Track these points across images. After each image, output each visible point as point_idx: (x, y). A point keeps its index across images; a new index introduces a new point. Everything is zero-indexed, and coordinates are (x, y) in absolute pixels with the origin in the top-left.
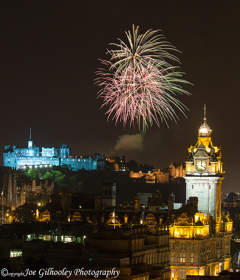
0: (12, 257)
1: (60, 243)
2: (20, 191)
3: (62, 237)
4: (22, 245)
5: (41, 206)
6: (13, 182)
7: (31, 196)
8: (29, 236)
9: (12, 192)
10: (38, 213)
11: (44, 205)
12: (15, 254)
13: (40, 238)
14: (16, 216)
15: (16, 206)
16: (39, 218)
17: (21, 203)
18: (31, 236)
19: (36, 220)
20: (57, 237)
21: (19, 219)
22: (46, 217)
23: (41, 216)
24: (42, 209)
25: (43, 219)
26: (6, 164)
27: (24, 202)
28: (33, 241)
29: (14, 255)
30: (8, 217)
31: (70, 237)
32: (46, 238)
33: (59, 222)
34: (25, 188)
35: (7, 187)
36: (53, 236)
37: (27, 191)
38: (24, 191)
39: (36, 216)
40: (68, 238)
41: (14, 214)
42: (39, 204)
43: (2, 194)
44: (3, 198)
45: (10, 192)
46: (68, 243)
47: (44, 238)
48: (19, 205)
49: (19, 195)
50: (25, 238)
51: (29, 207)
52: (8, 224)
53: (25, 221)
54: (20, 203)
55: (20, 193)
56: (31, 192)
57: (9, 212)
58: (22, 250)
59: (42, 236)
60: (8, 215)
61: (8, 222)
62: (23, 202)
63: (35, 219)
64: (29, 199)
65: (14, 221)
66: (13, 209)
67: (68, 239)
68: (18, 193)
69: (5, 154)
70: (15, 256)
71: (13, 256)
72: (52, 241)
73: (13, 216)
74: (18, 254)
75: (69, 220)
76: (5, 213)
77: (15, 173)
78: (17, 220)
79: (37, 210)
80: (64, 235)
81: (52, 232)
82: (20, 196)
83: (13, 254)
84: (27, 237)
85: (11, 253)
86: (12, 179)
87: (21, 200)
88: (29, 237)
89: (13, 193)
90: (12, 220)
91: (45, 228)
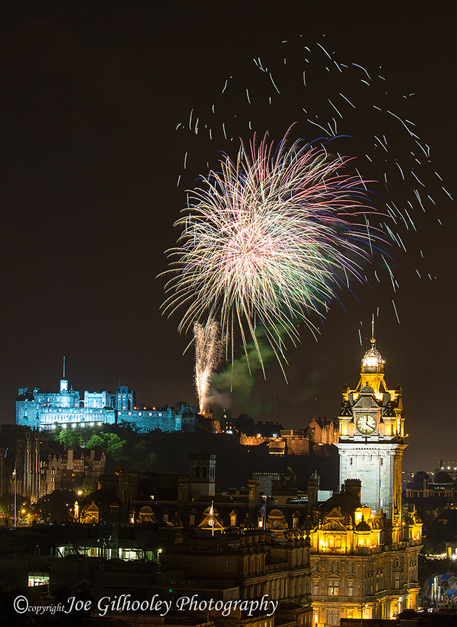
0: (31, 587)
1: (117, 562)
2: (46, 468)
3: (120, 550)
4: (49, 564)
5: (83, 495)
6: (32, 453)
7: (65, 477)
8: (62, 549)
9: (32, 470)
10: (77, 508)
11: (87, 493)
12: (38, 580)
13: (81, 553)
14: (38, 513)
15: (38, 496)
16: (79, 517)
17: (47, 489)
18: (65, 549)
19: (74, 521)
20: (110, 550)
21: (44, 518)
22: (92, 516)
23: (83, 514)
24: (84, 502)
25: (87, 518)
26: (21, 421)
27: (54, 489)
28: (68, 557)
29: (35, 582)
30: (25, 514)
31: (134, 551)
32: (92, 553)
33: (114, 525)
34: (54, 463)
35: (23, 462)
36: (105, 548)
37: (58, 469)
38: (54, 469)
39: (73, 512)
40: (131, 553)
41: (35, 509)
42: (80, 493)
43: (14, 473)
44: (15, 481)
45: (29, 471)
46: (130, 562)
47: (89, 553)
48: (45, 494)
49: (44, 477)
50: (54, 553)
51: (62, 498)
52: (25, 528)
53: (55, 522)
54: (45, 491)
55: (45, 472)
56: (65, 470)
57: (27, 507)
58: (48, 574)
59: (85, 550)
60: (23, 511)
61: (25, 524)
62: (51, 488)
63: (73, 518)
64: (62, 482)
65: (35, 521)
66: (34, 500)
67: (131, 555)
68: (43, 472)
69: (18, 403)
70: (37, 584)
71: (33, 585)
72: (102, 559)
73: (33, 513)
74: (42, 581)
75: (132, 520)
76: (19, 509)
77: (37, 437)
78: (40, 521)
79: (76, 503)
80: (124, 547)
81: (102, 541)
82: (46, 478)
83: (33, 581)
84: (58, 550)
85: (30, 580)
86: (32, 447)
87: (47, 485)
88: (61, 552)
89: (33, 472)
90: (32, 520)
91: (90, 534)
